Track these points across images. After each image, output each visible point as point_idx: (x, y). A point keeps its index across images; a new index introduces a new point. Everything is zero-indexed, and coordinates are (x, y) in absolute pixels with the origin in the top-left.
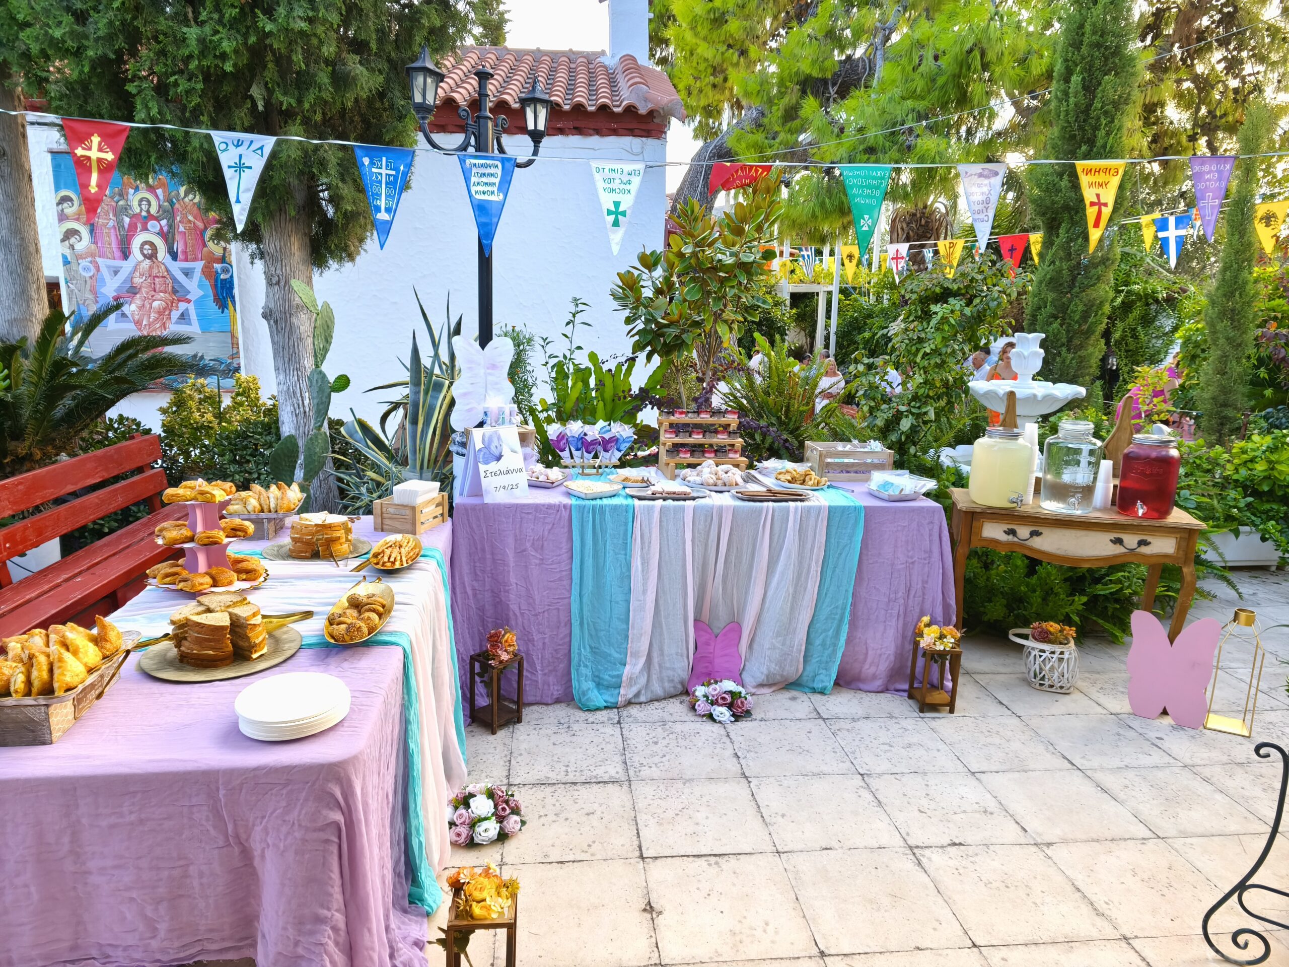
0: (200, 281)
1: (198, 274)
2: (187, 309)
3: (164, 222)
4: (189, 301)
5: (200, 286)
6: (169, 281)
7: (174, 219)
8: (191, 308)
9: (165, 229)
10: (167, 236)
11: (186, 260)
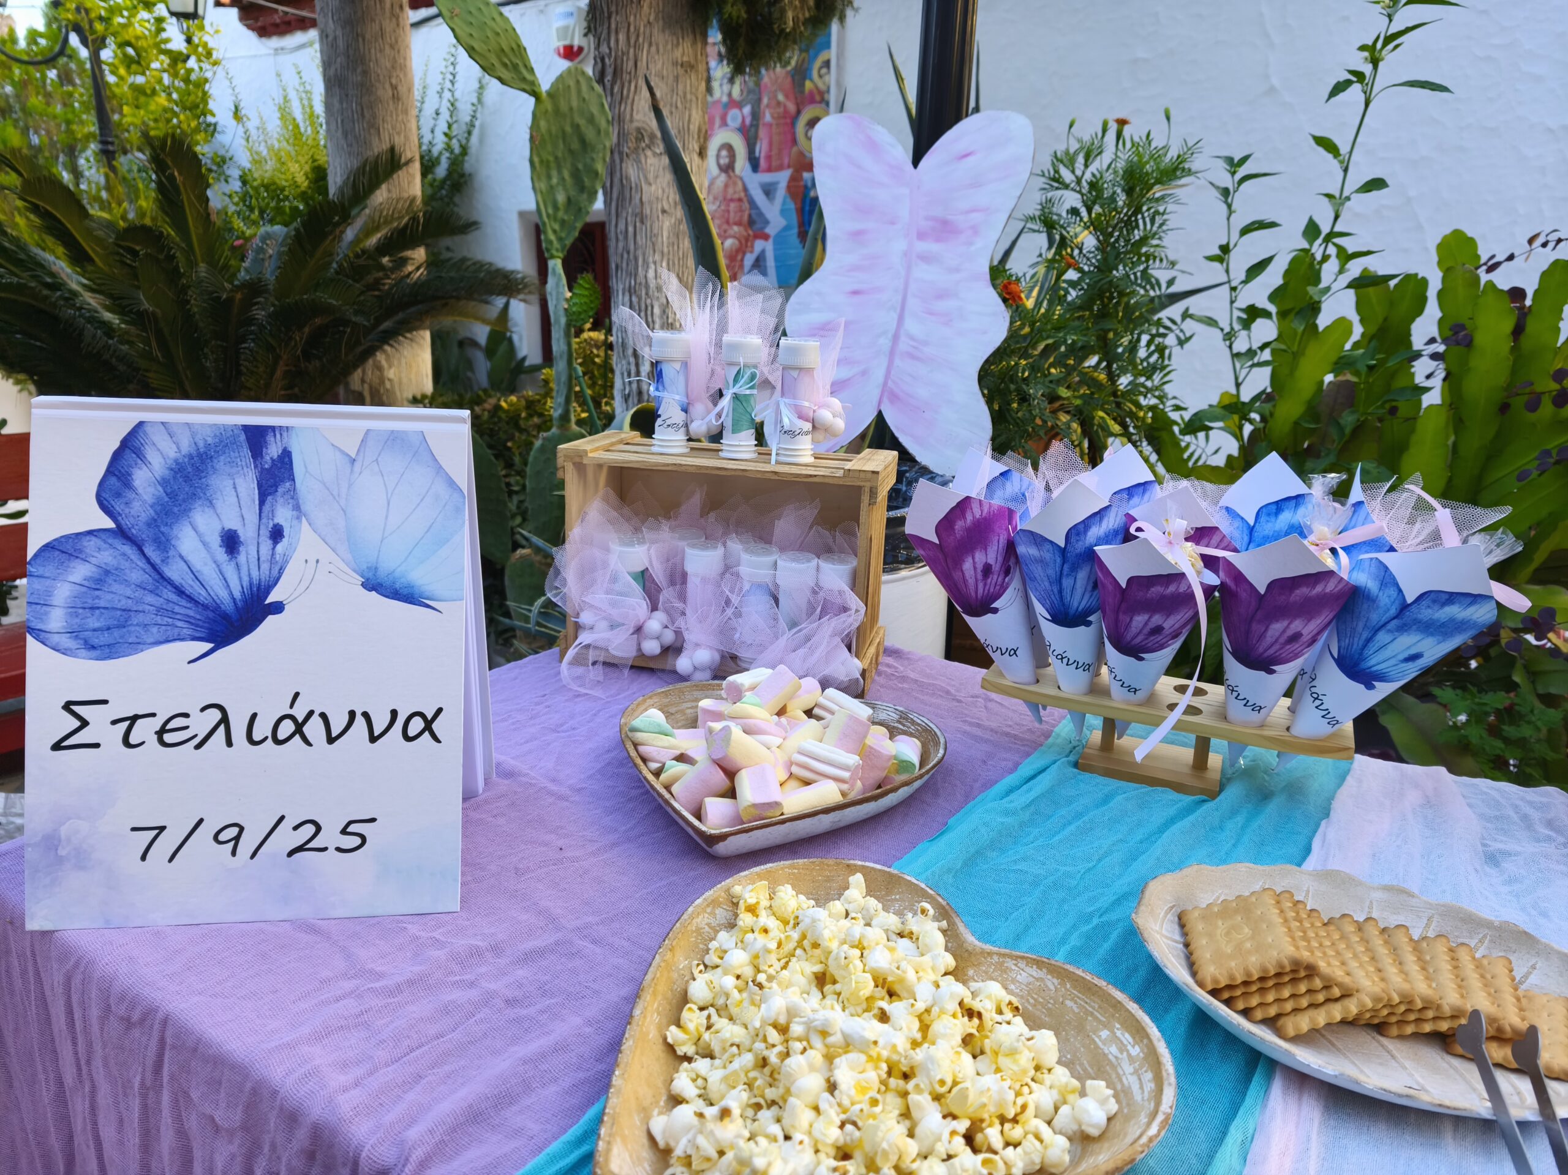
0: (784, 203)
1: (781, 192)
2: (763, 252)
3: (747, 110)
4: (766, 237)
5: (783, 212)
6: (746, 205)
7: (760, 100)
8: (768, 247)
9: (748, 121)
10: (749, 134)
11: (769, 170)
